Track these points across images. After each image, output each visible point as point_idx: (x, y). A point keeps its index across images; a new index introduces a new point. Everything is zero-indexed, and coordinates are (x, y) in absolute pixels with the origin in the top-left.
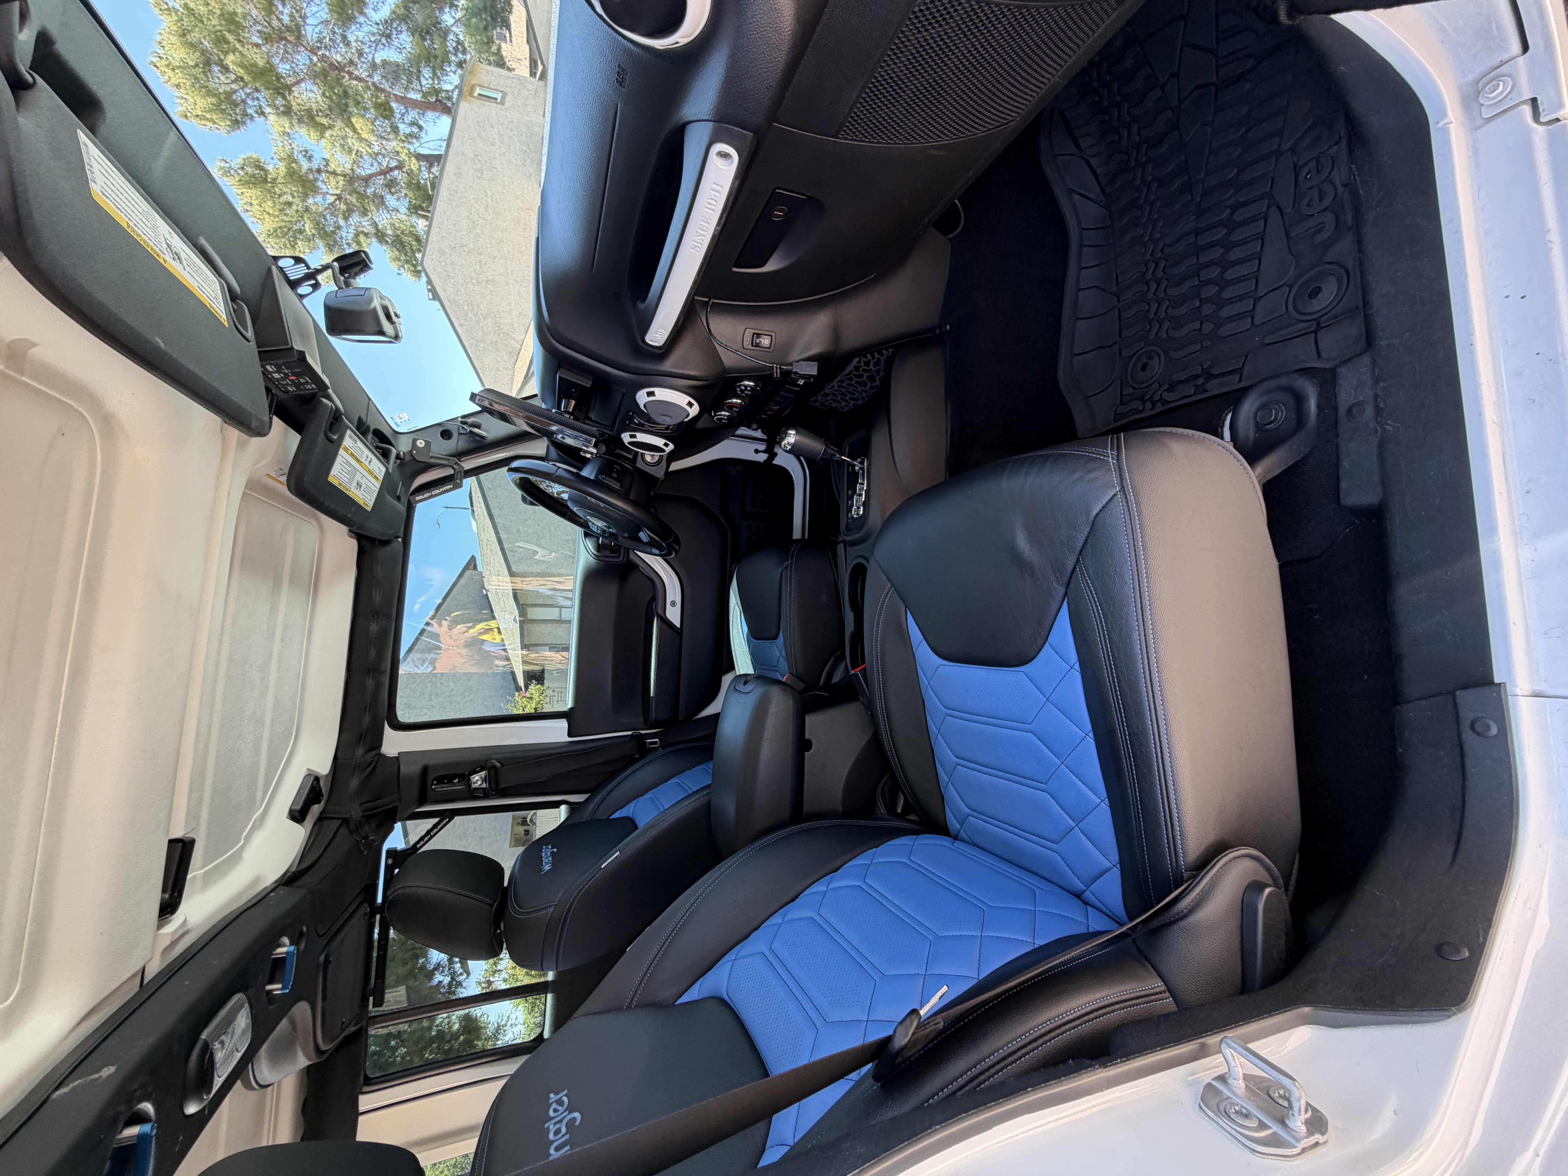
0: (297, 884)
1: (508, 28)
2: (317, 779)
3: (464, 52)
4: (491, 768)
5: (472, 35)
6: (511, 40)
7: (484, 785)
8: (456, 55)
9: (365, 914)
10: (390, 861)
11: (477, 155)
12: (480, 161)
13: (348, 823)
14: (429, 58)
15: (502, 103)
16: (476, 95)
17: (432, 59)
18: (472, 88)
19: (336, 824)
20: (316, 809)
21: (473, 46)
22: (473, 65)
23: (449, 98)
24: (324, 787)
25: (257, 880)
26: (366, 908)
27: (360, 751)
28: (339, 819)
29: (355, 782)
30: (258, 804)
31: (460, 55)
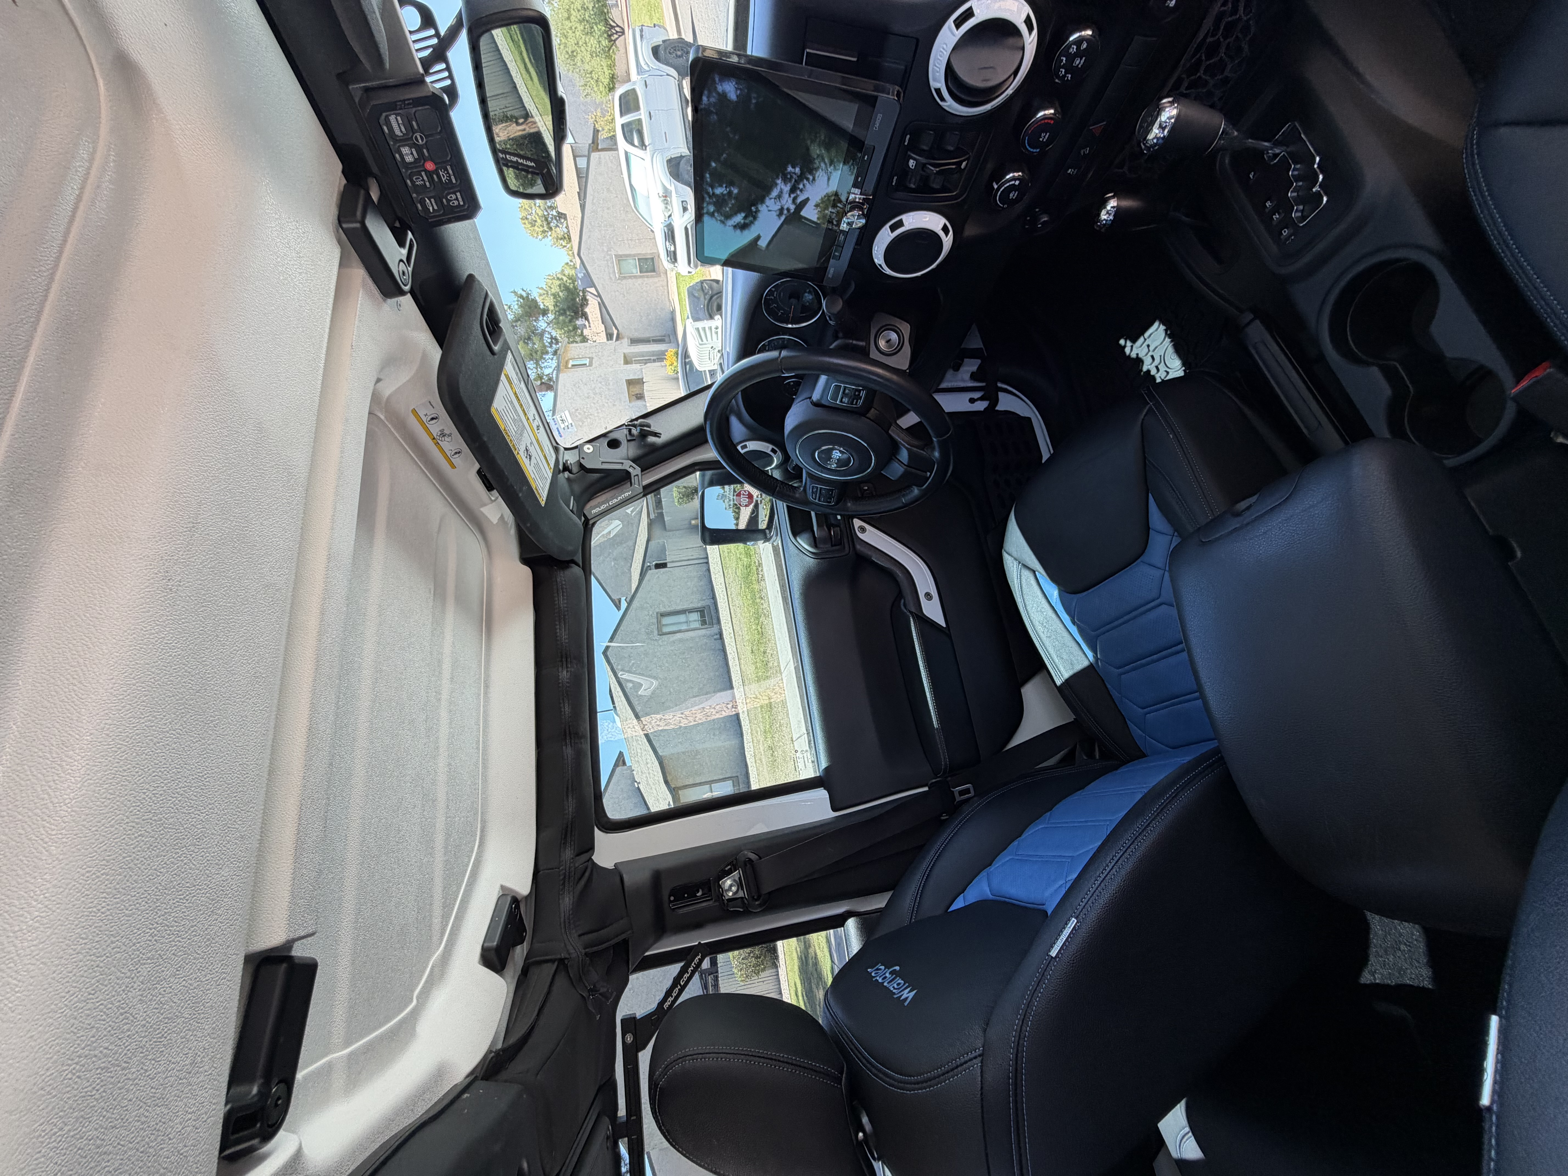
0: (504, 1075)
1: (587, 319)
2: (516, 901)
3: (557, 342)
4: (745, 863)
5: (561, 329)
6: (590, 326)
7: (741, 894)
8: (551, 347)
9: (608, 1138)
10: (629, 1038)
11: (577, 410)
12: (580, 414)
13: (566, 967)
14: (531, 355)
15: (591, 364)
16: (570, 366)
17: (534, 354)
18: (567, 362)
19: (551, 968)
20: (520, 953)
21: (563, 336)
22: (565, 347)
23: (550, 379)
24: (527, 915)
25: (440, 1073)
26: (606, 1128)
27: (568, 854)
28: (552, 961)
29: (567, 902)
30: (435, 939)
31: (554, 346)
